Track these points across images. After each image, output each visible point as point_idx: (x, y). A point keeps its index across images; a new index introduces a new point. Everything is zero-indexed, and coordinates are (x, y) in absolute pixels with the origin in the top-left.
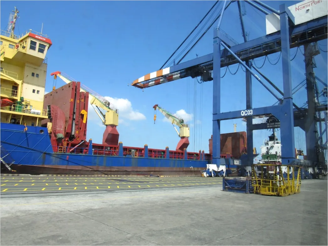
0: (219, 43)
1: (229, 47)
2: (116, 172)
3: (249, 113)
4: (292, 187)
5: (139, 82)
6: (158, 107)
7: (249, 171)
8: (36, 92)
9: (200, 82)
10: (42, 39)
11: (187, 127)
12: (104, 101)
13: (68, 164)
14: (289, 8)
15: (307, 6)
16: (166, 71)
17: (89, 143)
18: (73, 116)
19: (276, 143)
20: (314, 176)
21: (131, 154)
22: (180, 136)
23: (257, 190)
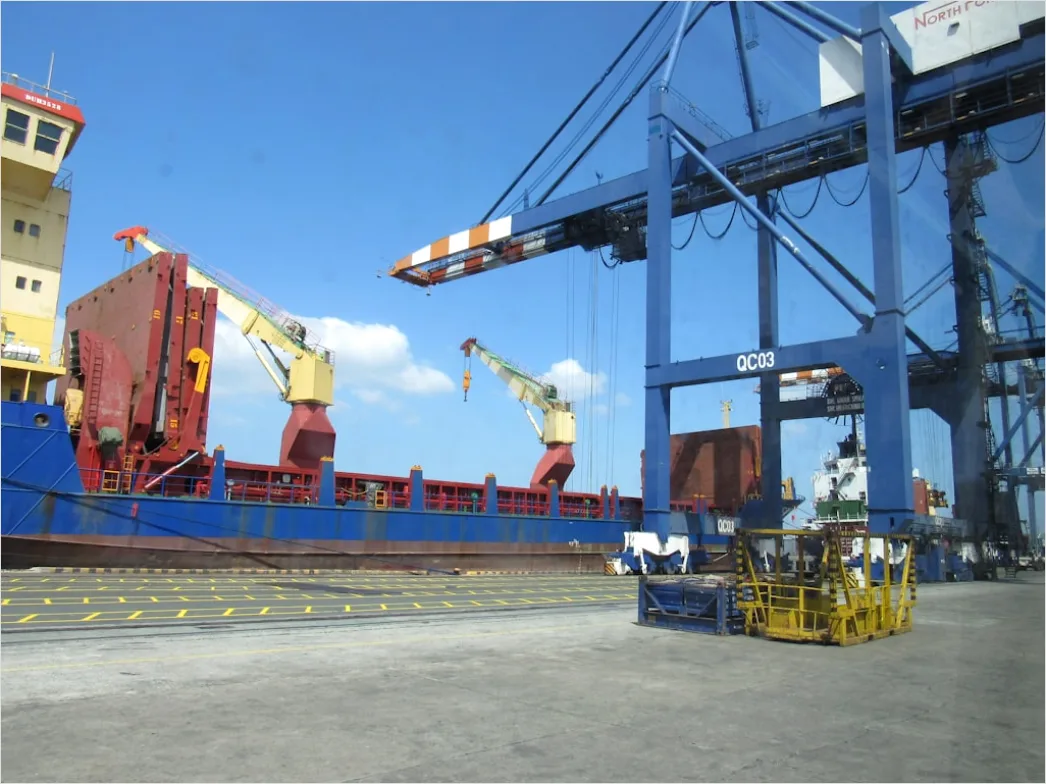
0: (668, 134)
1: (701, 148)
2: (310, 558)
3: (762, 363)
4: (883, 609)
5: (413, 264)
6: (478, 347)
7: (768, 555)
8: (29, 284)
9: (611, 263)
10: (49, 105)
11: (568, 410)
12: (288, 324)
13: (136, 532)
14: (895, 19)
15: (952, 12)
16: (500, 229)
17: (213, 460)
18: (162, 369)
19: (860, 464)
20: (981, 572)
21: (363, 499)
22: (545, 440)
23: (754, 621)
